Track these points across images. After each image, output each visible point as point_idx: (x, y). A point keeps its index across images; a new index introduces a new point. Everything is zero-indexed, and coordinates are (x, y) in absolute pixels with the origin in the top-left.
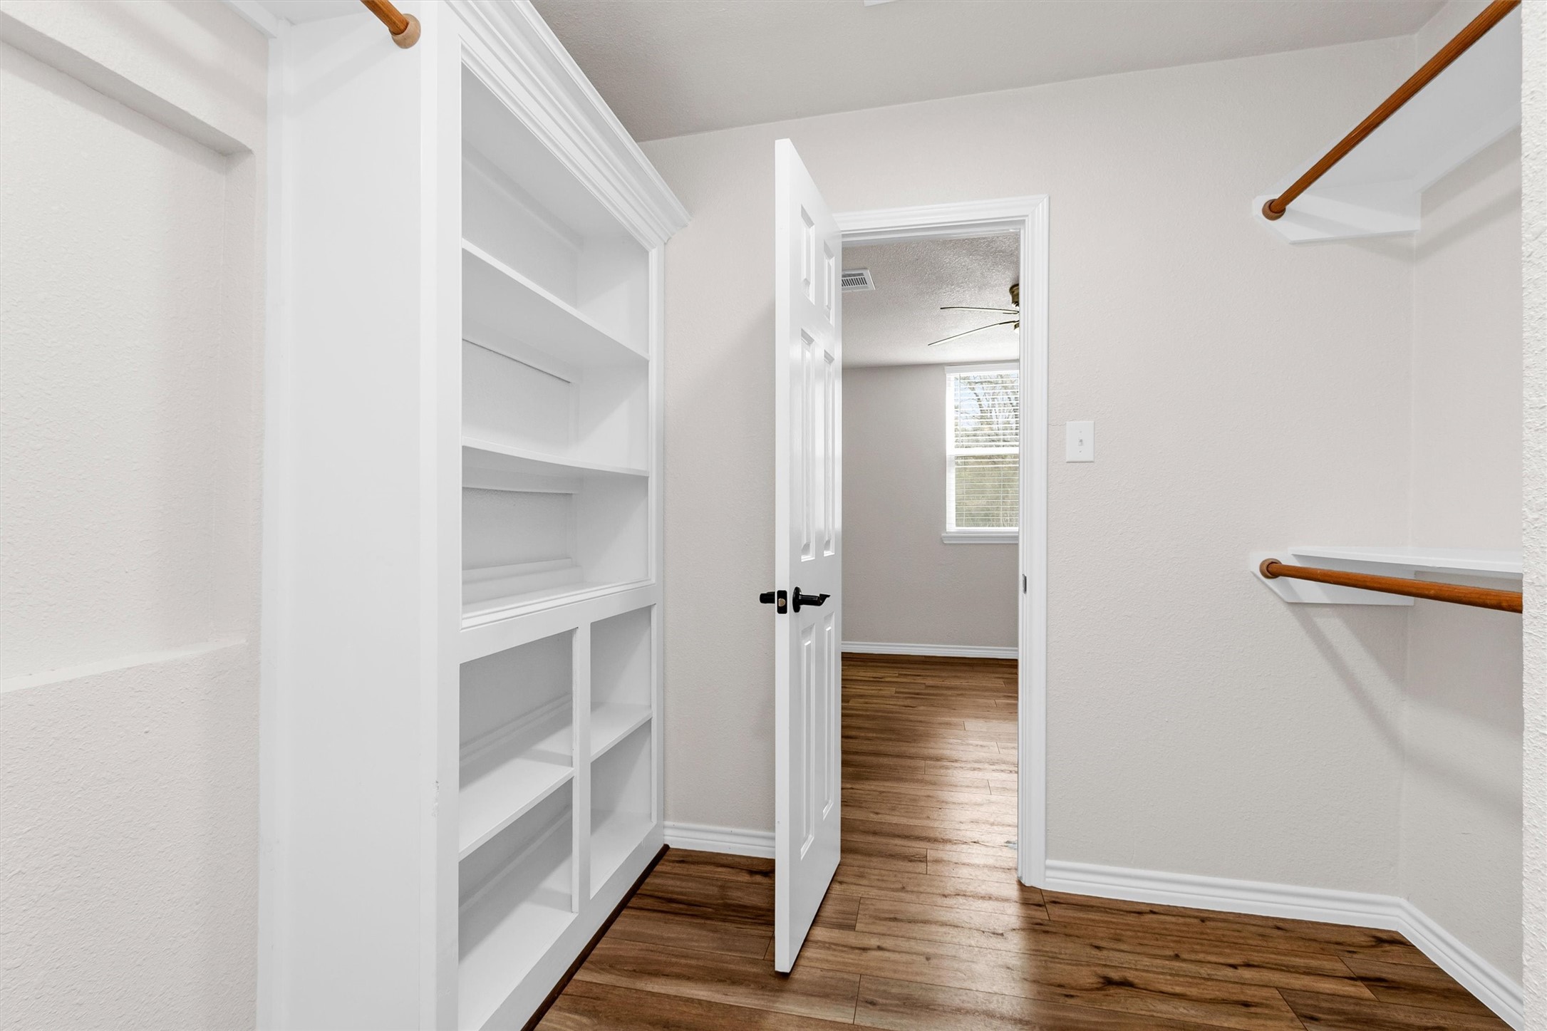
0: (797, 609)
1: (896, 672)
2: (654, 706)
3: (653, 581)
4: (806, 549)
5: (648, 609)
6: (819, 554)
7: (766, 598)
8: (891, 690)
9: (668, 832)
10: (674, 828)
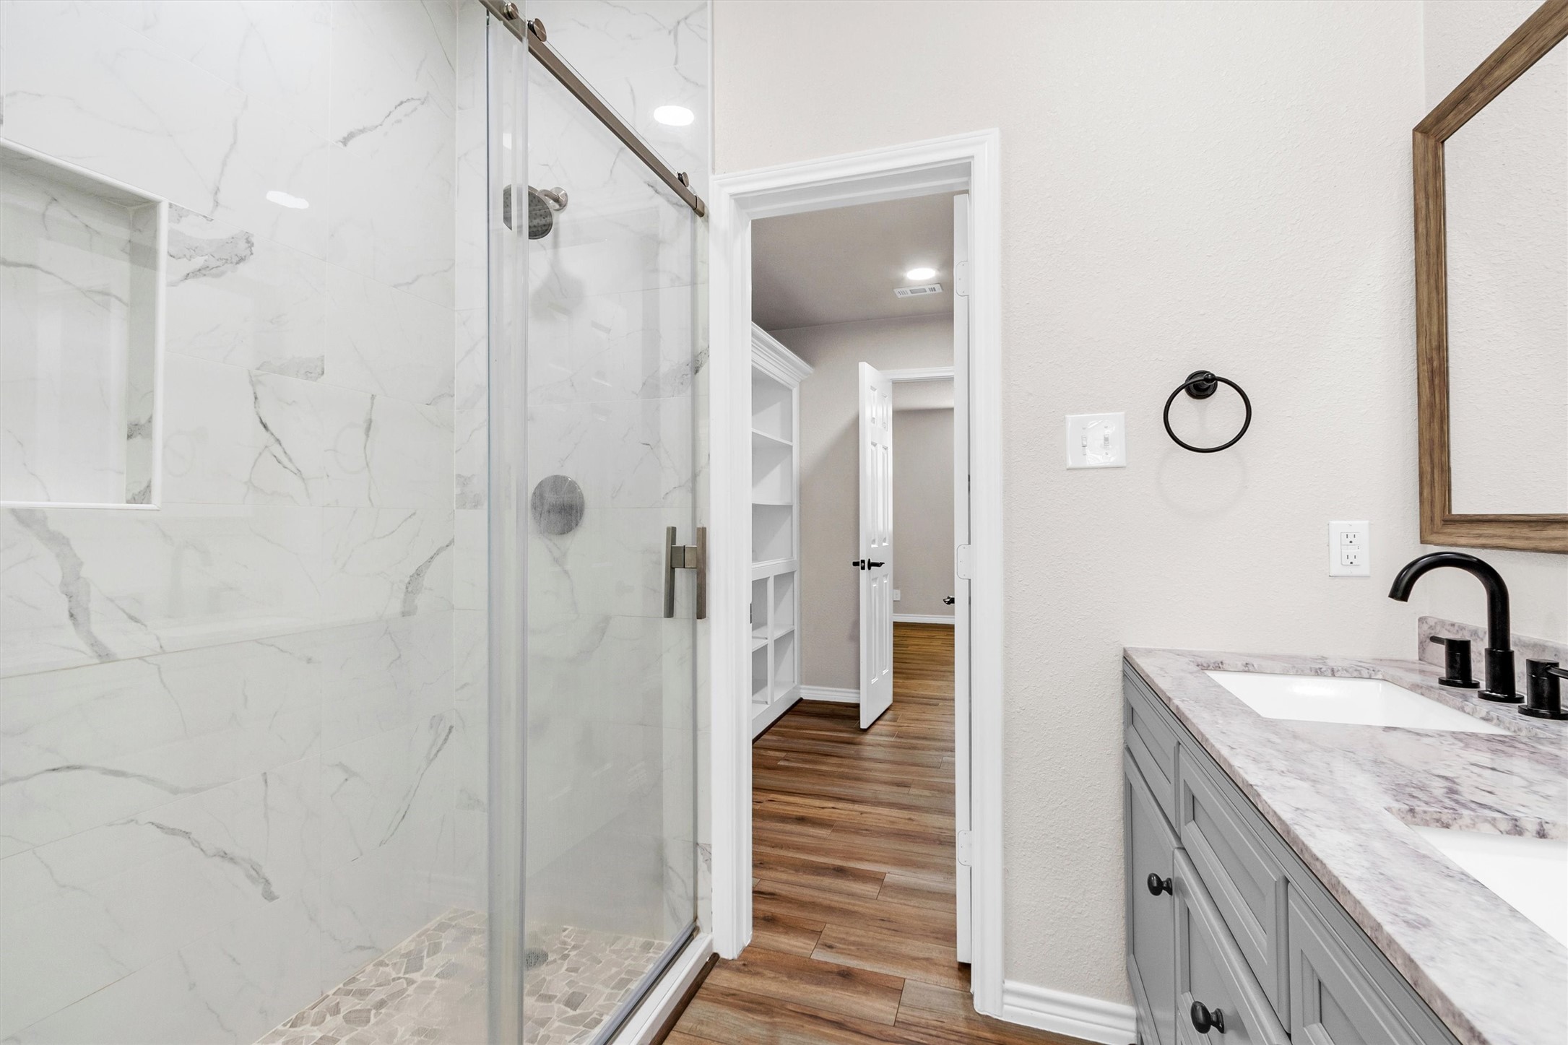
0: (869, 568)
1: (946, 633)
2: (796, 624)
3: (795, 559)
4: (874, 542)
5: (793, 573)
6: (880, 544)
7: (856, 564)
8: (939, 642)
9: (802, 691)
10: (804, 689)
